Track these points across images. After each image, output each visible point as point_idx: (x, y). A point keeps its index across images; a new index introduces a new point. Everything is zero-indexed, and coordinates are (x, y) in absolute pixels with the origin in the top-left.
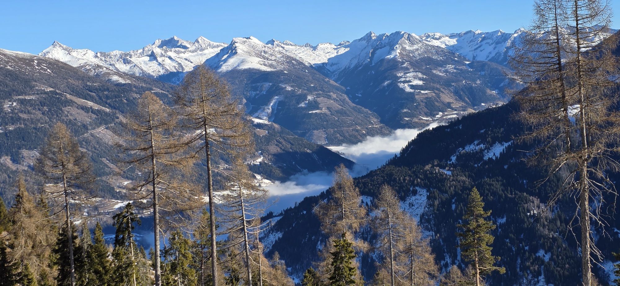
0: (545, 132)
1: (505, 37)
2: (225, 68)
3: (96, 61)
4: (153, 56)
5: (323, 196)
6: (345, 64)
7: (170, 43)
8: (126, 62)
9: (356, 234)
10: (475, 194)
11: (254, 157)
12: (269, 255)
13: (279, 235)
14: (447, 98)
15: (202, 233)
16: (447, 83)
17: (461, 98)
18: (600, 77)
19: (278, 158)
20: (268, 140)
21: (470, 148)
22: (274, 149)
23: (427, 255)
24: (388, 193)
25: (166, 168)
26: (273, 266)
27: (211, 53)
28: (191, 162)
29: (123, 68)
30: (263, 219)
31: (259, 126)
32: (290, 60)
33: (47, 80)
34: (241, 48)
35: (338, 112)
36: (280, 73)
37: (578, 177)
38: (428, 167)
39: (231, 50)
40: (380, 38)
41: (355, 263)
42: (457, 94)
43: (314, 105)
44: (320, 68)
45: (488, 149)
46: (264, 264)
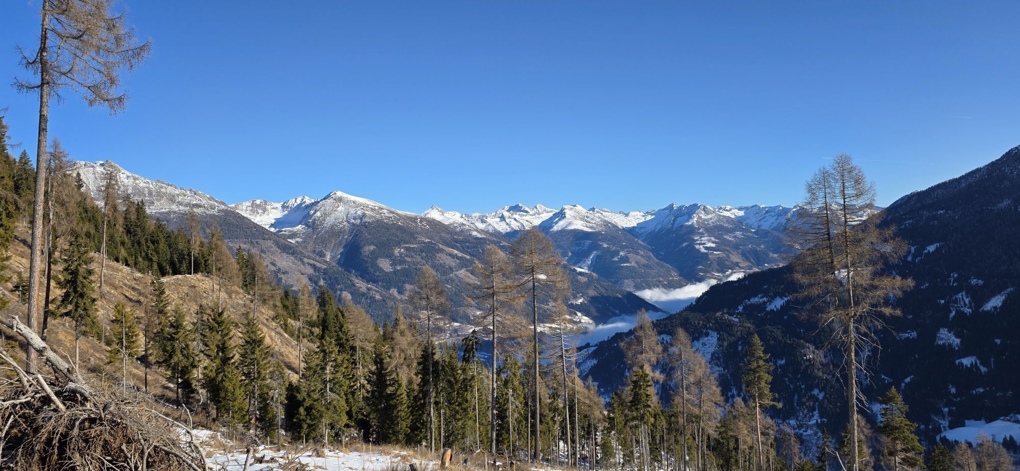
0: (815, 291)
1: (786, 211)
2: (556, 228)
3: (461, 221)
4: (503, 218)
5: (631, 332)
6: (651, 228)
7: (516, 209)
8: (483, 221)
9: (654, 367)
10: (756, 339)
11: (575, 297)
12: (584, 378)
13: (595, 362)
14: (735, 258)
15: (529, 357)
16: (736, 247)
17: (747, 259)
18: (866, 247)
19: (593, 300)
20: (587, 285)
21: (755, 300)
22: (592, 293)
23: (714, 388)
24: (681, 333)
25: (503, 303)
26: (588, 388)
27: (546, 216)
28: (522, 300)
29: (481, 226)
30: (580, 349)
31: (581, 274)
32: (607, 224)
33: (426, 233)
34: (569, 213)
35: (644, 265)
36: (599, 233)
37: (846, 331)
38: (718, 314)
39: (561, 215)
40: (680, 208)
41: (652, 391)
42: (744, 255)
43: (625, 259)
44: (631, 231)
45: (770, 302)
46: (579, 385)
